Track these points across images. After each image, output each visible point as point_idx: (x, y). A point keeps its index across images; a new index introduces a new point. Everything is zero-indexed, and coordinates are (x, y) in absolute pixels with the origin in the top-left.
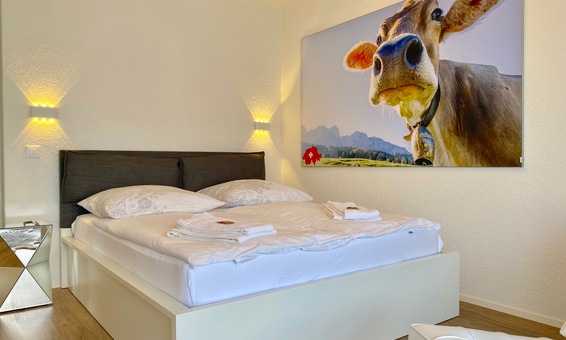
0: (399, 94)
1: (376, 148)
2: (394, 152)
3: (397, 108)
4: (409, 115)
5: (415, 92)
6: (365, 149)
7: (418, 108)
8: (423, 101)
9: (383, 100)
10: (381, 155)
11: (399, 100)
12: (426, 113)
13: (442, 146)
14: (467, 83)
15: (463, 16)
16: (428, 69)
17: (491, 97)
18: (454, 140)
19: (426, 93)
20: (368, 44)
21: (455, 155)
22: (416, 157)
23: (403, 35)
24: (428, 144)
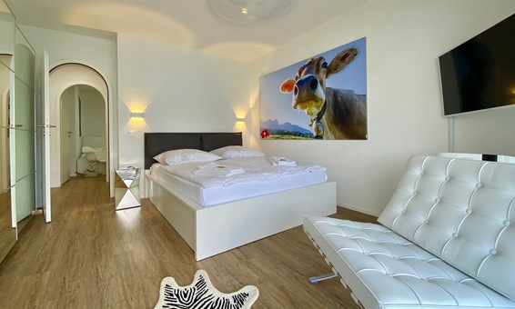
0: (307, 104)
1: (296, 131)
2: (304, 132)
3: (306, 111)
4: (311, 114)
5: (314, 103)
6: (290, 131)
7: (316, 111)
8: (318, 107)
9: (299, 107)
10: (298, 134)
11: (306, 107)
12: (319, 113)
13: (328, 129)
14: (340, 99)
15: (337, 66)
16: (320, 92)
17: (351, 105)
18: (333, 126)
19: (319, 104)
20: (292, 80)
21: (334, 133)
22: (315, 135)
23: (308, 75)
24: (321, 128)
